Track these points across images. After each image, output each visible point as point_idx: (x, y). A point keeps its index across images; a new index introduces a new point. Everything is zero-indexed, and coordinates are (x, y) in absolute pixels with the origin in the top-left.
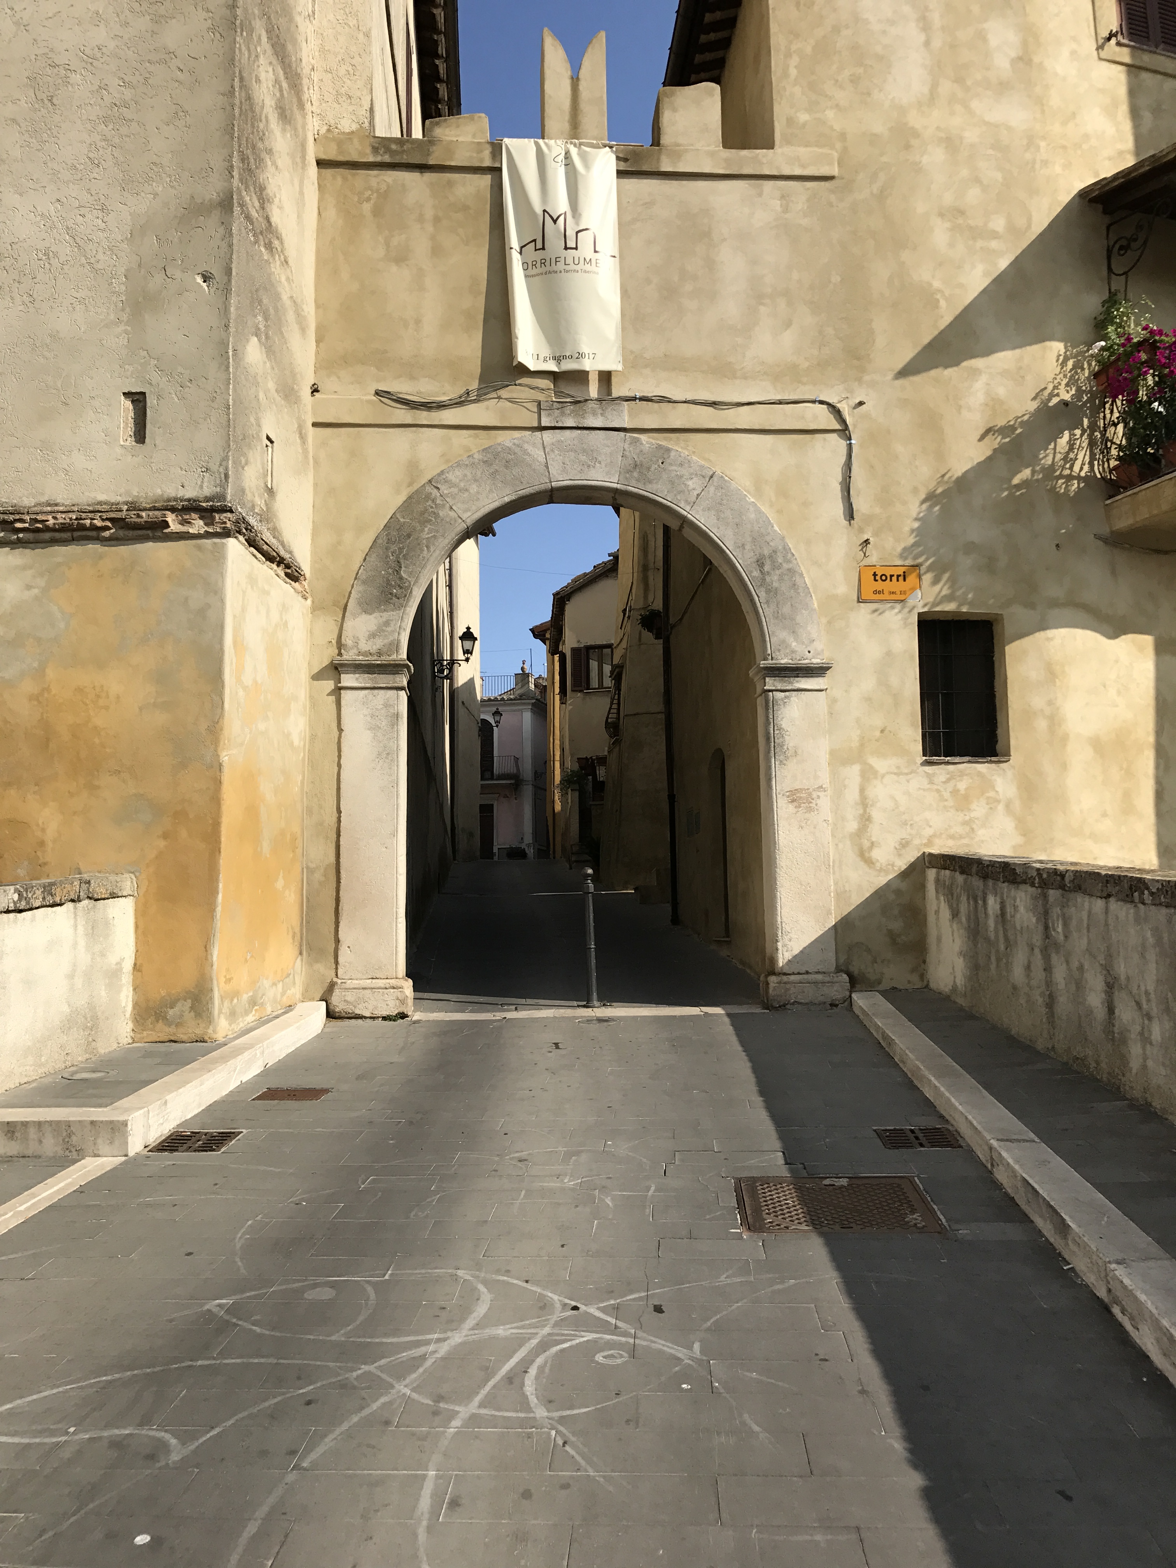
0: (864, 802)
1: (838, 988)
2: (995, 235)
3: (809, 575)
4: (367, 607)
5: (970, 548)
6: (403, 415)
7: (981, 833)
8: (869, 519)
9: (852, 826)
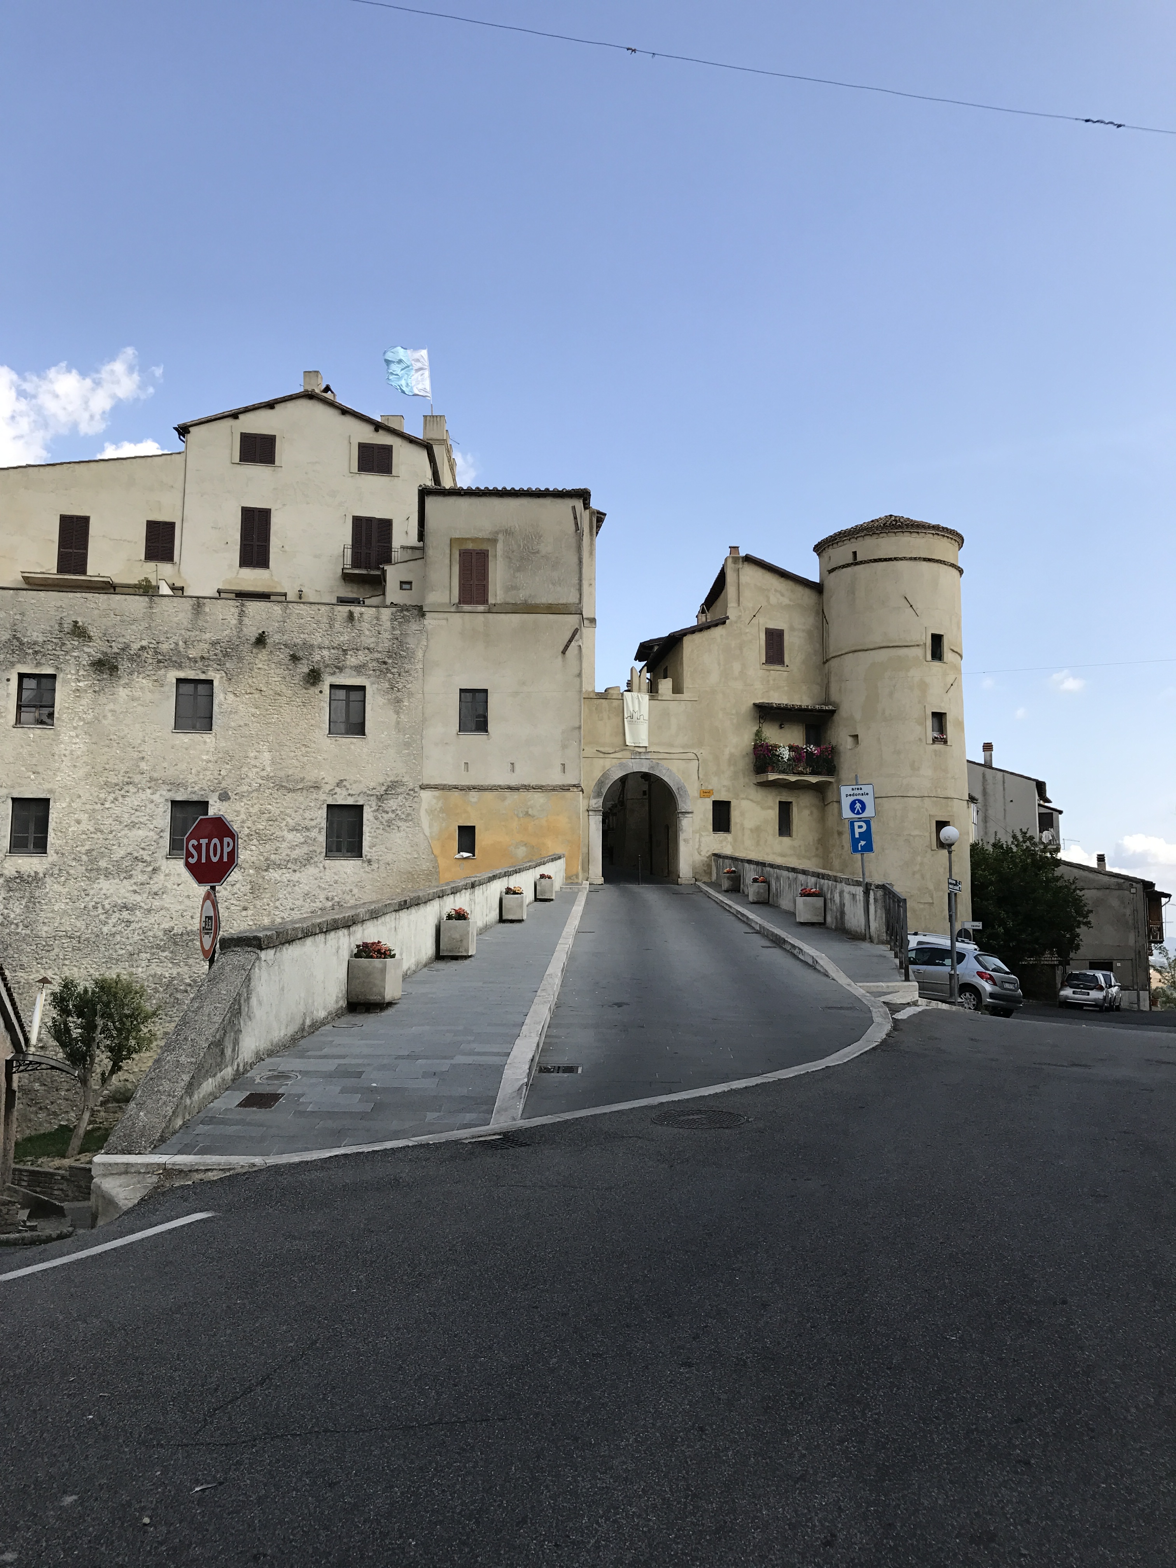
0: (700, 841)
1: (693, 881)
2: (732, 714)
3: (690, 792)
4: (594, 798)
5: (724, 786)
6: (602, 755)
7: (725, 849)
8: (702, 779)
9: (697, 847)
